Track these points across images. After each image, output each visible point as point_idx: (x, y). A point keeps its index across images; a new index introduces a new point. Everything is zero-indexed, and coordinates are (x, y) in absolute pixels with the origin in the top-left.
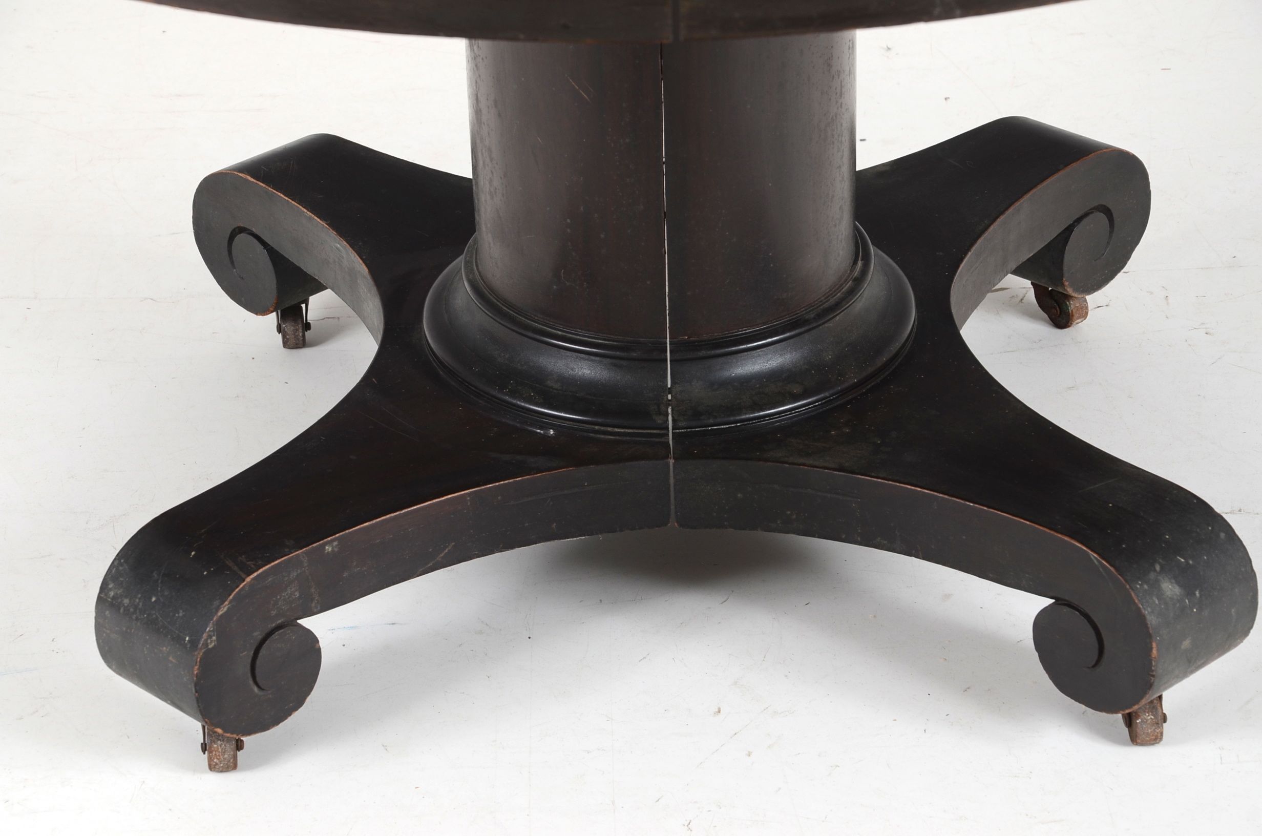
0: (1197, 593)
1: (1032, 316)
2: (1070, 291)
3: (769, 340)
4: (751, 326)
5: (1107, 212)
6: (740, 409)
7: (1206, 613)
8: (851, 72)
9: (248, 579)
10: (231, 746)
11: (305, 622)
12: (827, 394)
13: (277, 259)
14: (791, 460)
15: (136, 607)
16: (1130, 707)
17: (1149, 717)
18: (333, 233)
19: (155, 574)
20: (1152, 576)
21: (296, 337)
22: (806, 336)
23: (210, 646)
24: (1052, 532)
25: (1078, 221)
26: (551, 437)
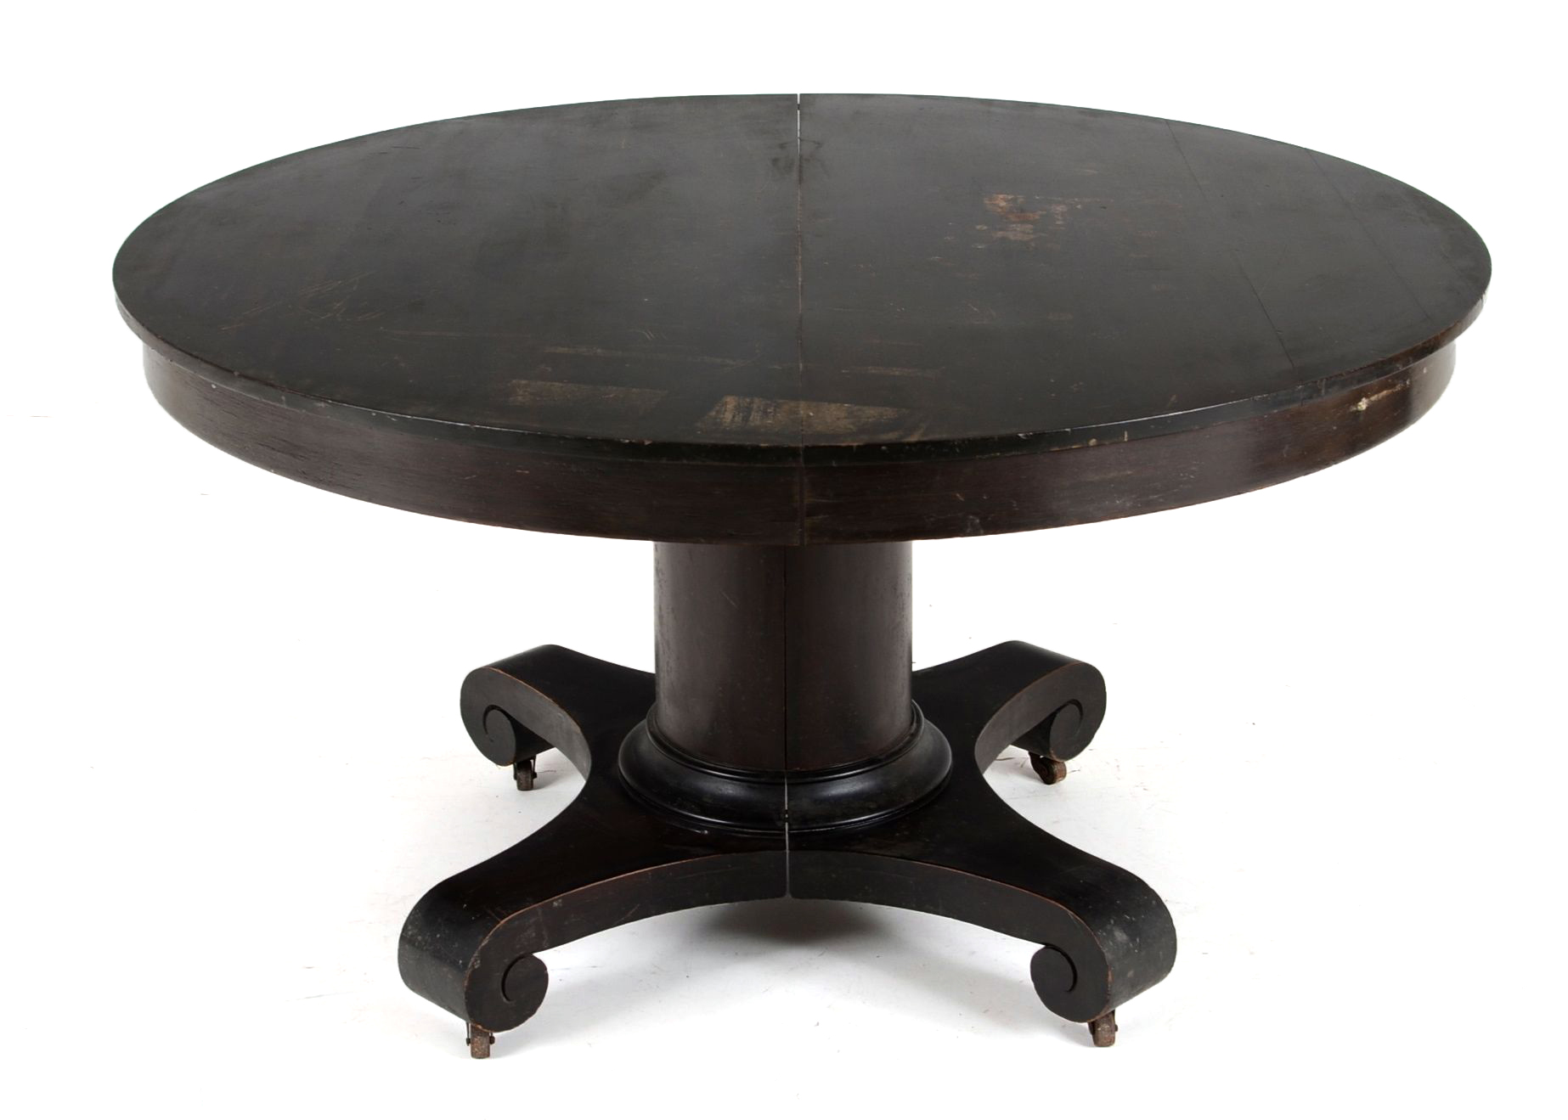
0: (1138, 940)
1: (1030, 776)
2: (1055, 758)
3: (855, 772)
4: (842, 763)
5: (1078, 704)
6: (834, 818)
7: (1143, 953)
8: (910, 595)
9: (502, 922)
10: (486, 1040)
11: (538, 955)
12: (893, 809)
13: (517, 727)
14: (869, 851)
15: (426, 942)
16: (1093, 1017)
17: (1106, 1026)
18: (556, 706)
19: (439, 920)
20: (1109, 927)
21: (527, 782)
22: (879, 771)
23: (476, 967)
24: (1043, 898)
25: (1059, 709)
26: (706, 835)
